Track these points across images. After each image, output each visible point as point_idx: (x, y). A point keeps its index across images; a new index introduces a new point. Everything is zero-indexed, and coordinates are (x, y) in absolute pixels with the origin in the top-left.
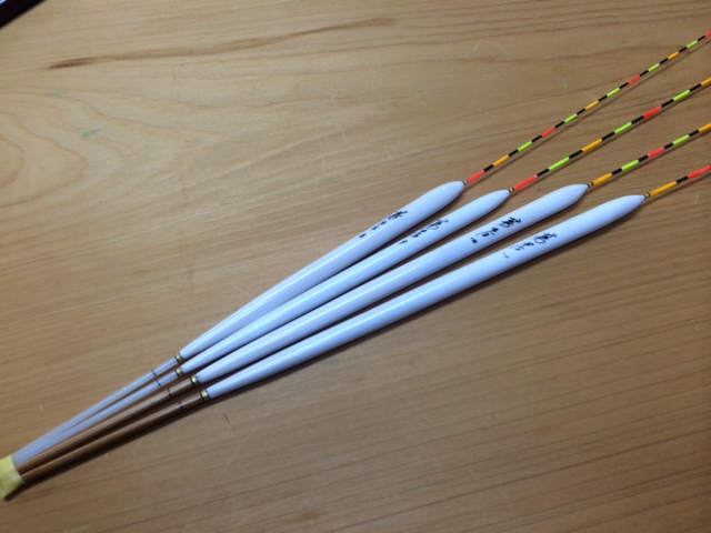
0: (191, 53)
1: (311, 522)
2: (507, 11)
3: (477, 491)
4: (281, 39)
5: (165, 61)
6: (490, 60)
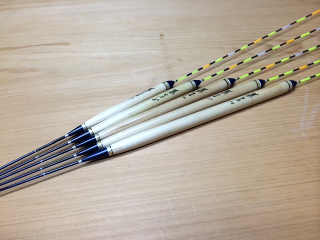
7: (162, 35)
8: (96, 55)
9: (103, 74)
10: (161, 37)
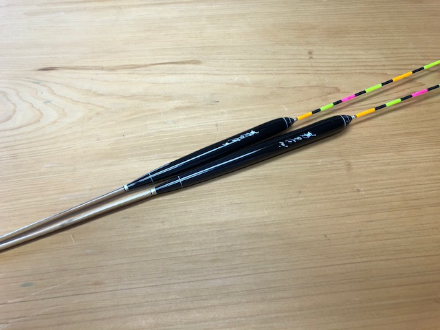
0: (102, 69)
1: (97, 286)
2: (257, 62)
3: (174, 283)
4: (146, 66)
5: (90, 72)
6: (242, 85)
7: (310, 53)
8: (236, 79)
9: (249, 107)
10: (310, 56)
